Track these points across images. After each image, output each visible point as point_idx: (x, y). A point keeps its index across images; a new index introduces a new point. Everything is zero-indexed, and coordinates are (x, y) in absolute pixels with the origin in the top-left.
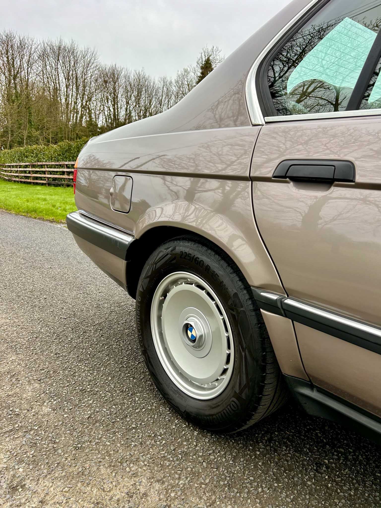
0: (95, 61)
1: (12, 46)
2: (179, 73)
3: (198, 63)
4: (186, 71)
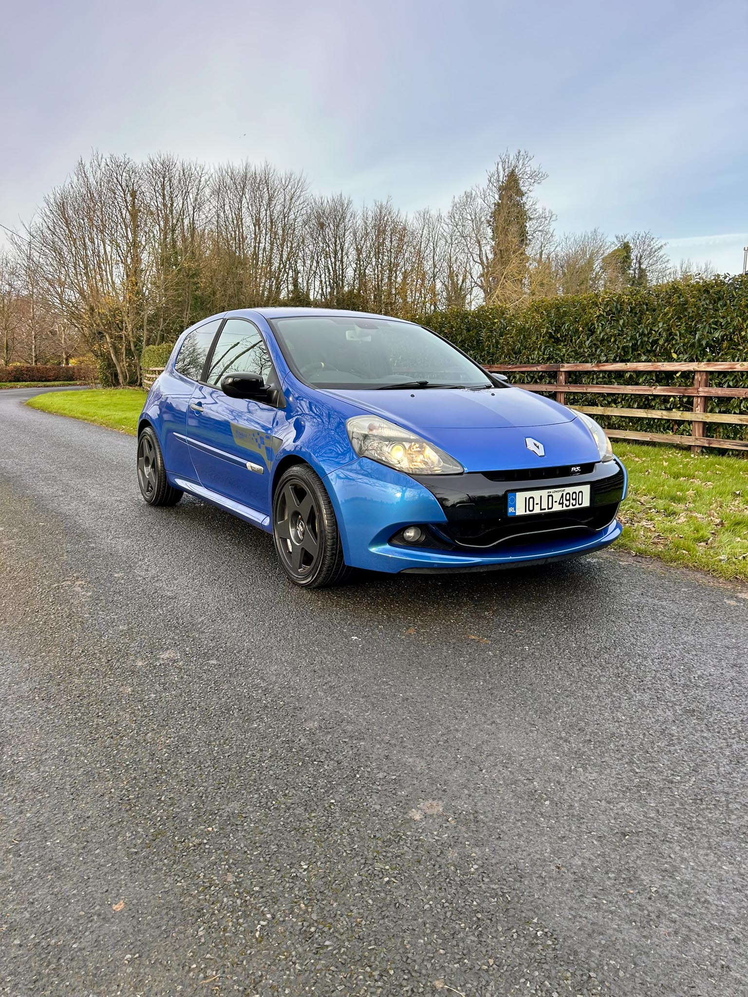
0: (303, 194)
1: (170, 180)
2: (457, 200)
3: (490, 181)
4: (469, 196)
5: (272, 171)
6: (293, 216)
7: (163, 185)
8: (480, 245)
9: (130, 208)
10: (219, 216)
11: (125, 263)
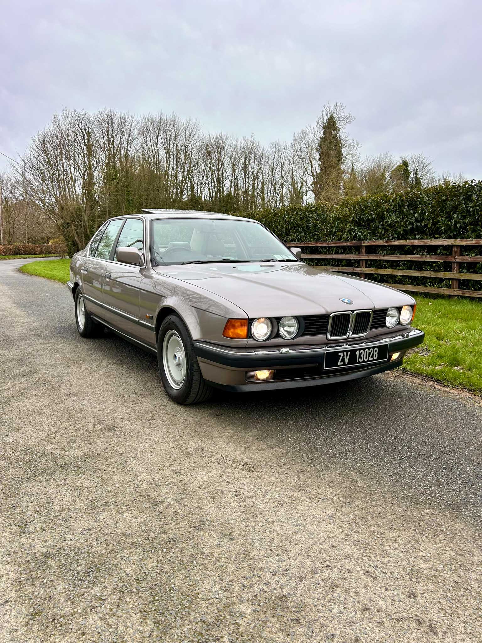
0: (197, 132)
1: (112, 125)
2: (296, 135)
3: (318, 122)
4: (304, 132)
5: (177, 118)
6: (191, 147)
7: (108, 128)
8: (311, 163)
9: (86, 143)
10: (143, 148)
11: (83, 178)
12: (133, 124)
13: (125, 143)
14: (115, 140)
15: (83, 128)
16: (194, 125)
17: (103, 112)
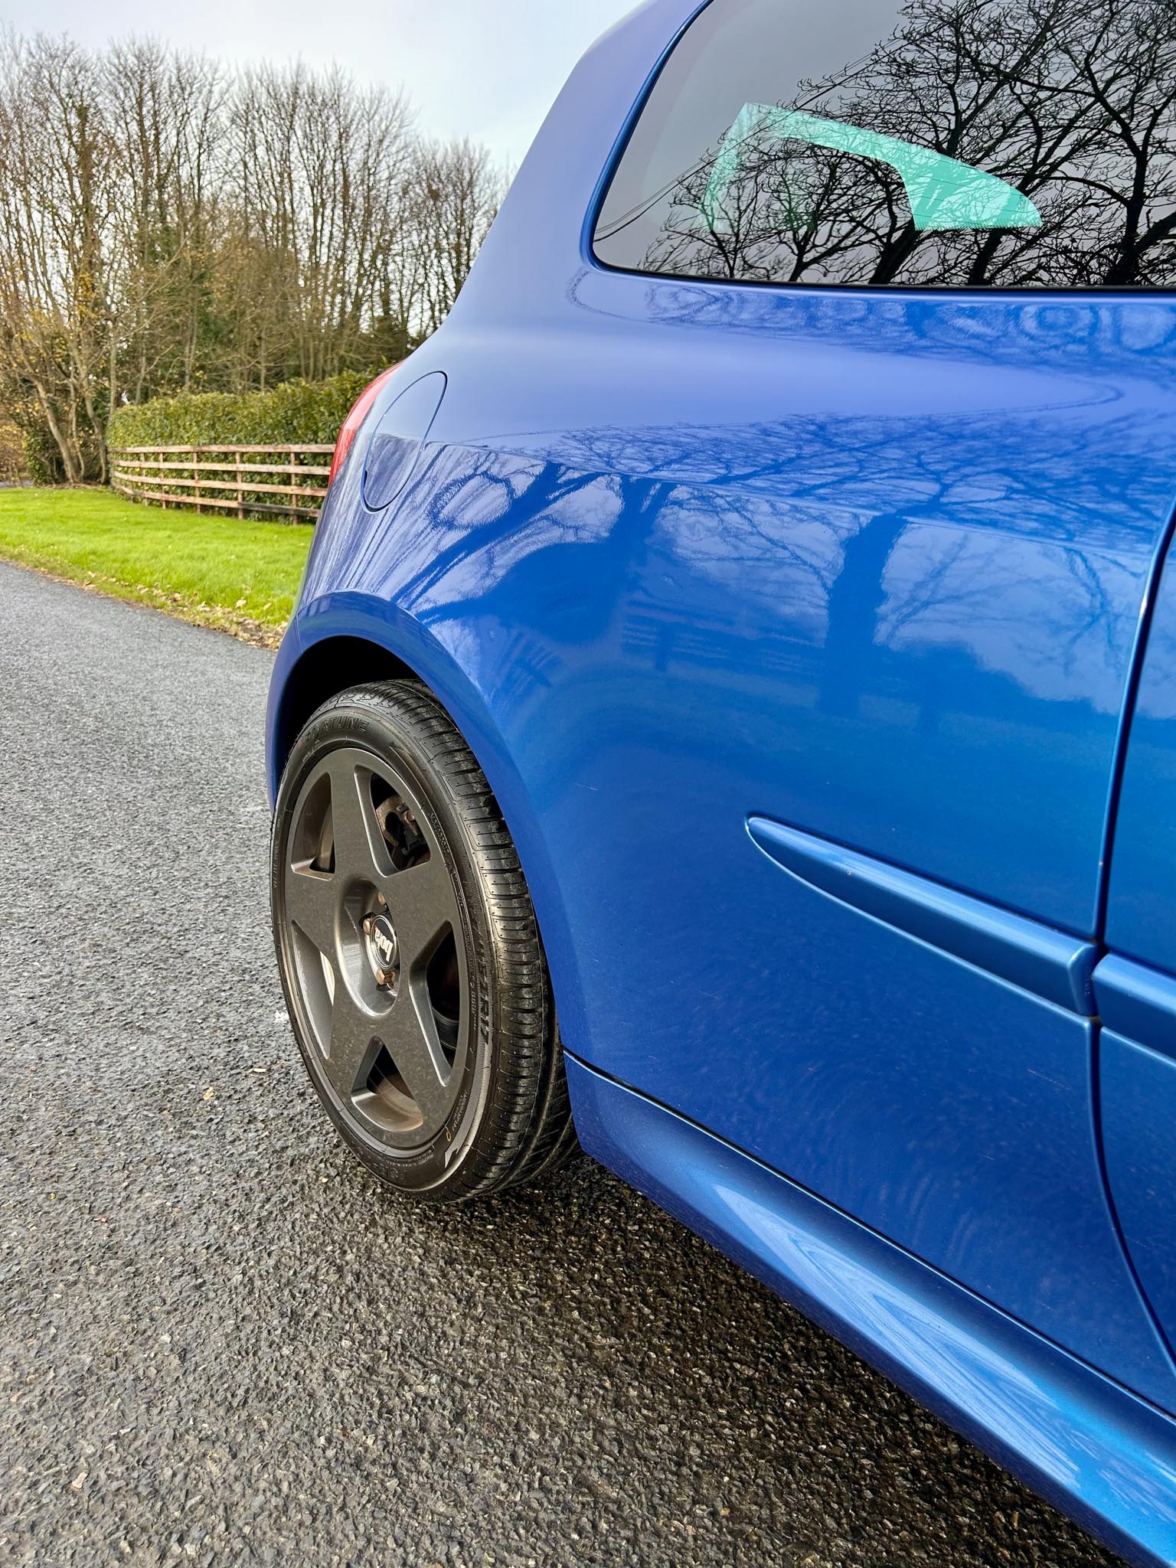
0: (403, 130)
1: (153, 89)
5: (345, 83)
6: (385, 175)
7: (140, 99)
9: (75, 139)
10: (246, 166)
11: (69, 247)
12: (216, 89)
13: (193, 145)
14: (162, 137)
15: (64, 92)
16: (395, 108)
17: (125, 49)
